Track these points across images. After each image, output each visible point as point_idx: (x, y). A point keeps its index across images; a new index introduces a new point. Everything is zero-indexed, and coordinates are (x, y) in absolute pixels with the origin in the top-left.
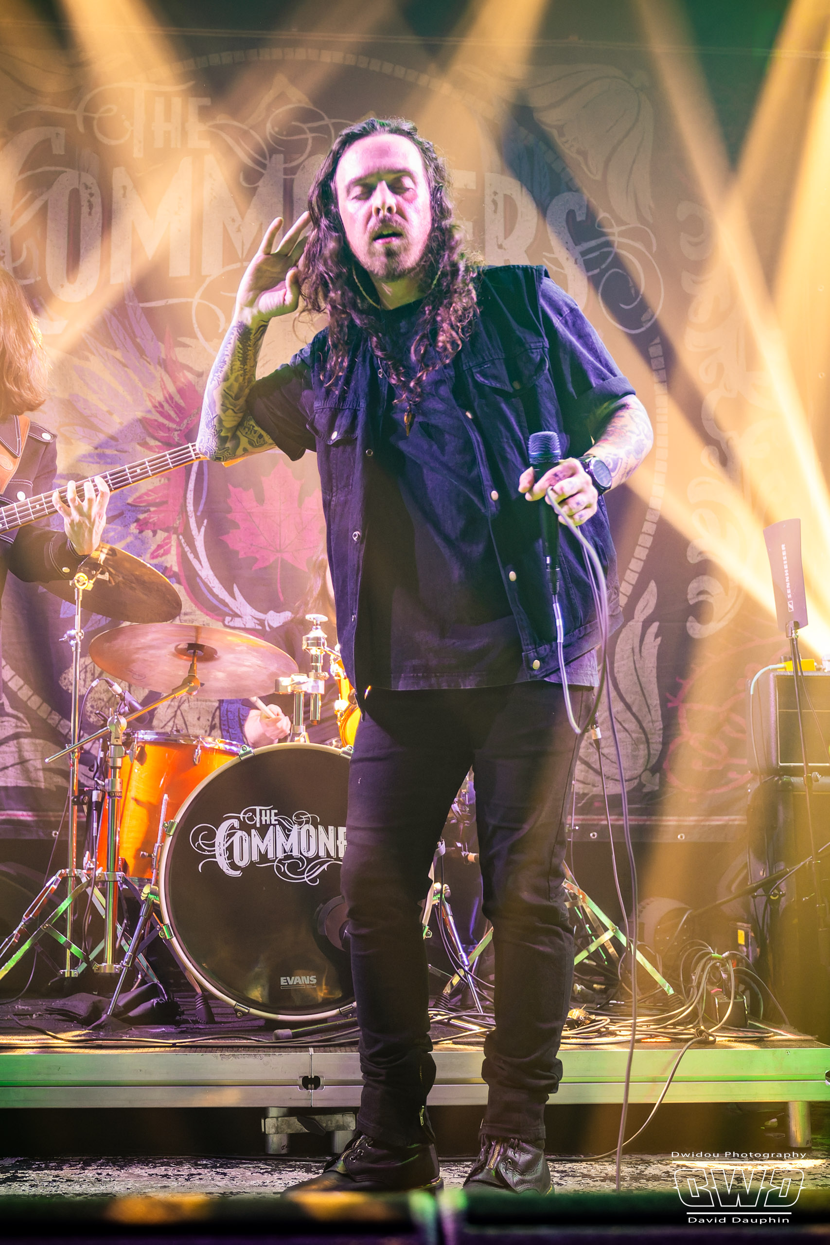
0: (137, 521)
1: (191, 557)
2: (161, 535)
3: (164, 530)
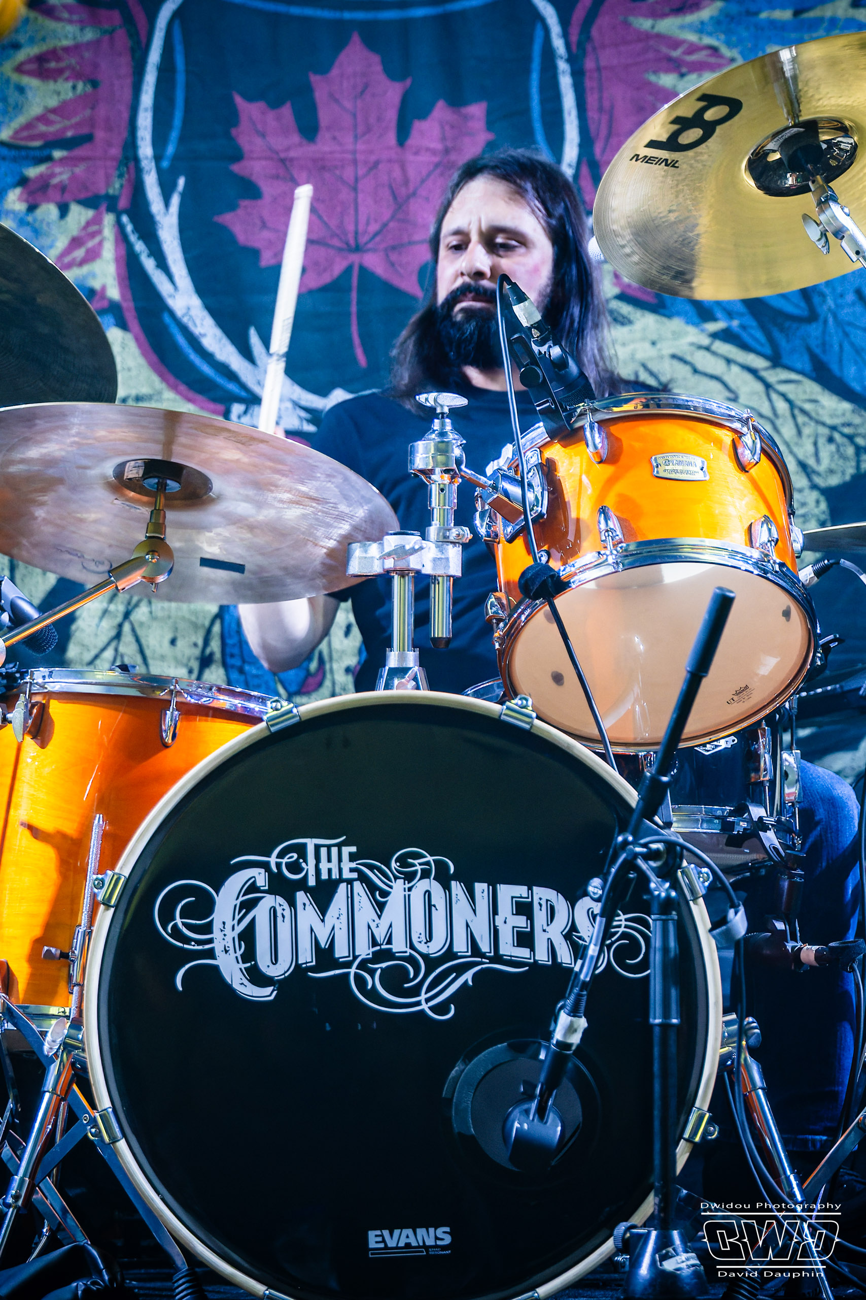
1: (149, 264)
2: (79, 215)
3: (88, 203)
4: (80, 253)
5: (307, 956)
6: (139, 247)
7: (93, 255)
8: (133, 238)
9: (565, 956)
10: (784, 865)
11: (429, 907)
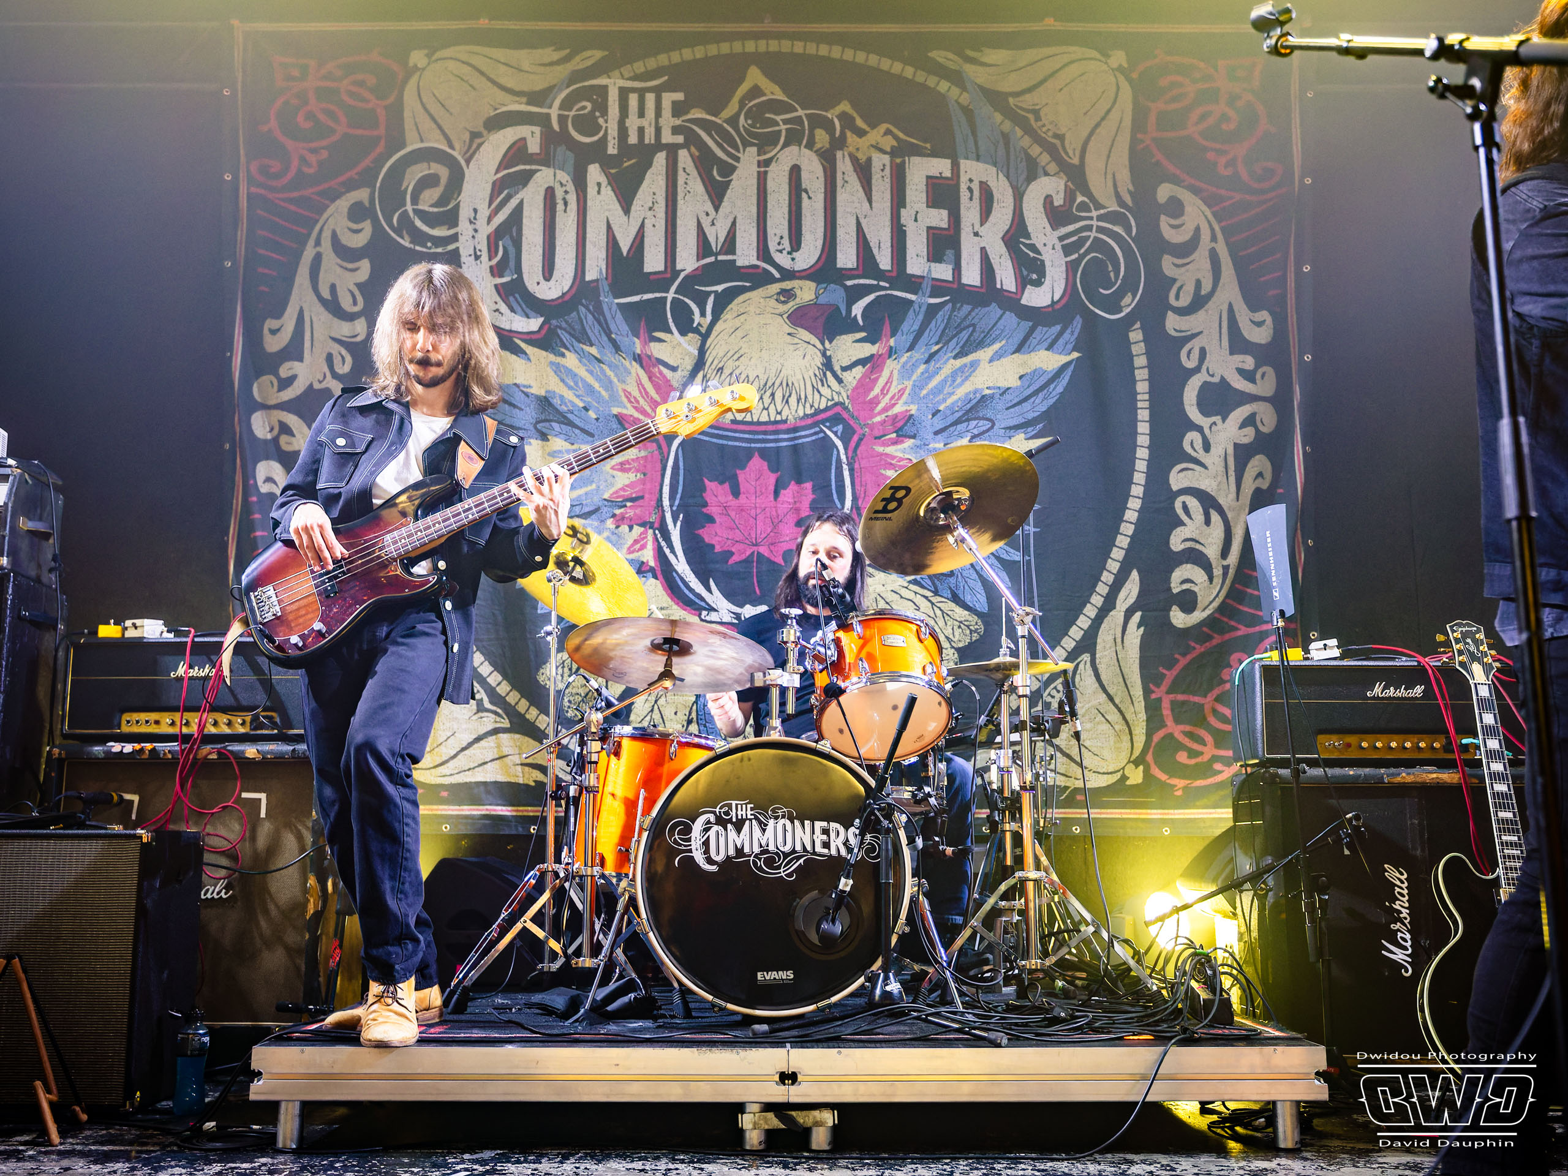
0: (614, 516)
1: (667, 551)
2: (638, 530)
3: (641, 525)
4: (637, 546)
5: (732, 852)
6: (663, 544)
7: (643, 547)
8: (660, 540)
9: (843, 852)
10: (939, 812)
11: (785, 830)
